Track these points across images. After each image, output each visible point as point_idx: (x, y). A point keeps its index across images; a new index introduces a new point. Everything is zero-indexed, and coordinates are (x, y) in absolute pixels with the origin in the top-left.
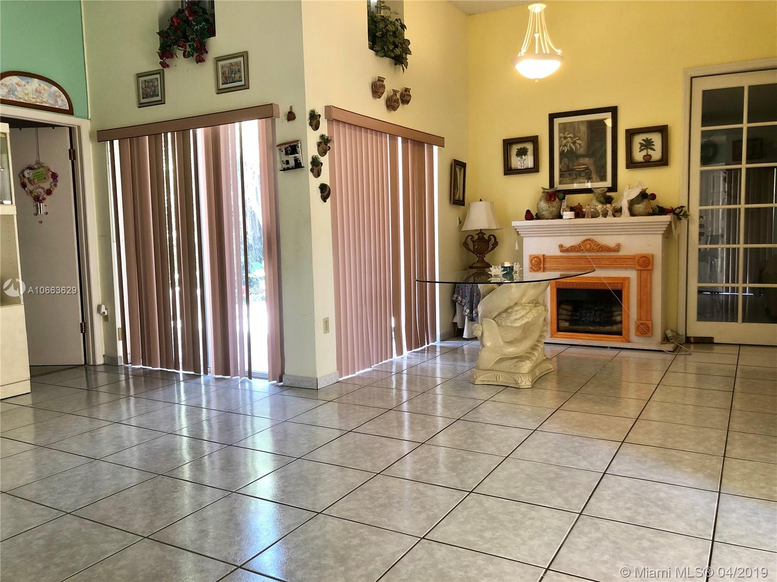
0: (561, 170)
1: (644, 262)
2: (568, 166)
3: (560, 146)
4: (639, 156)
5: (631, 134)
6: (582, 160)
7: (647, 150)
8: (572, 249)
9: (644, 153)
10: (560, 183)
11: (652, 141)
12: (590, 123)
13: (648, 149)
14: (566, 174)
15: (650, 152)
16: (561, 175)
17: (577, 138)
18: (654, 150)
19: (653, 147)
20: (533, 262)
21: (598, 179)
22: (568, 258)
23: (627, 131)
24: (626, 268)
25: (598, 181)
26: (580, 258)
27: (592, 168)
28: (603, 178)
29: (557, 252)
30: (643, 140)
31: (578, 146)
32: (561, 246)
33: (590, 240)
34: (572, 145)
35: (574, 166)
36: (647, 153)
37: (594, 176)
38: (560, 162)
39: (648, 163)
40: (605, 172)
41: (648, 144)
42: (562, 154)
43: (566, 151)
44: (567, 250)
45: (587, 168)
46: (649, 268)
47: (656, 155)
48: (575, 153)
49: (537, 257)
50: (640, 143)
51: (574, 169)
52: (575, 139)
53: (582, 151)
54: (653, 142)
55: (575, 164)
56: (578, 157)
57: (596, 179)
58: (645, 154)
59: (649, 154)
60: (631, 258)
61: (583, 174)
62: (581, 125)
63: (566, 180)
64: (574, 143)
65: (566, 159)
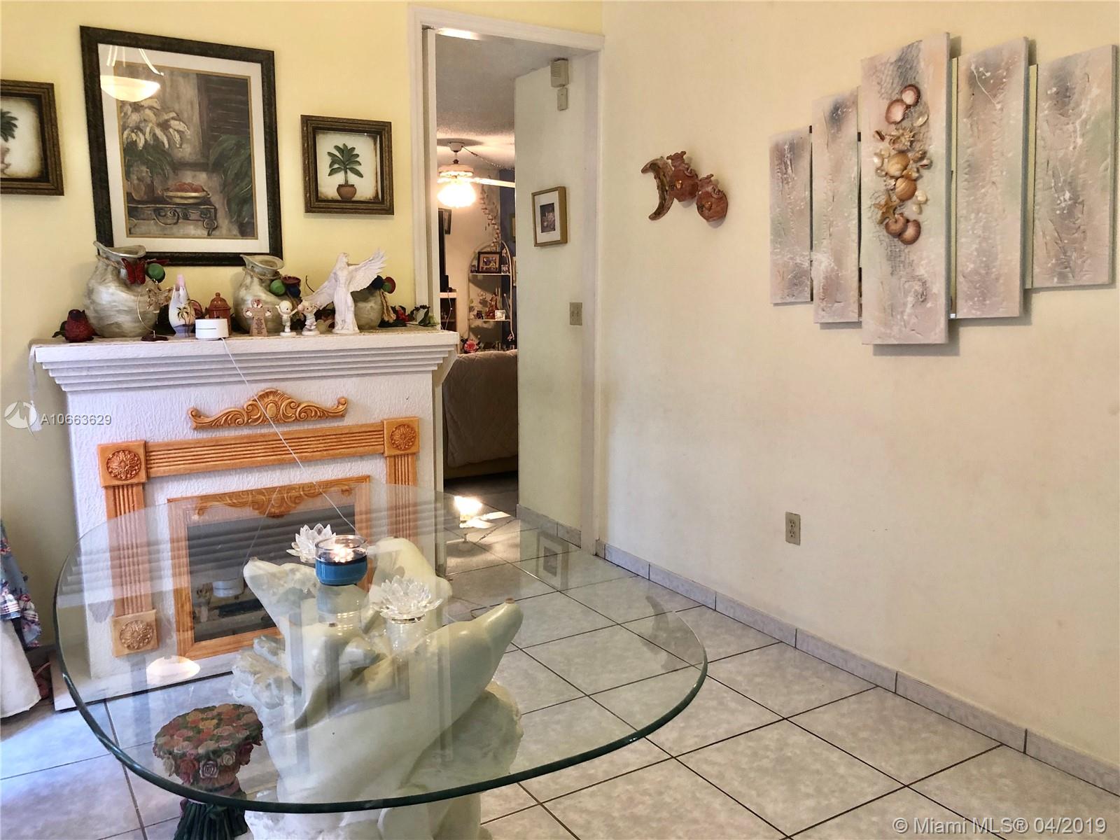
0: (129, 198)
1: (404, 436)
2: (151, 188)
3: (123, 128)
4: (329, 185)
5: (313, 127)
6: (188, 177)
7: (346, 172)
8: (231, 419)
9: (339, 178)
10: (130, 232)
11: (355, 152)
12: (205, 80)
13: (348, 171)
14: (148, 210)
15: (353, 179)
16: (132, 212)
17: (173, 115)
18: (361, 176)
19: (358, 168)
20: (114, 465)
21: (235, 232)
22: (216, 444)
23: (306, 120)
24: (362, 456)
25: (235, 237)
26: (252, 441)
27: (217, 200)
28: (247, 230)
29: (184, 431)
30: (337, 148)
31: (177, 137)
32: (196, 414)
33: (274, 393)
34: (158, 132)
35: (168, 190)
36: (347, 181)
37: (224, 222)
38: (127, 174)
39: (346, 204)
40: (252, 215)
41: (346, 160)
42: (129, 150)
43: (141, 144)
44: (215, 425)
45: (206, 201)
46: (413, 450)
47: (366, 187)
48: (170, 155)
49: (125, 450)
50: (330, 154)
51: (171, 197)
52: (166, 117)
53: (187, 151)
54: (358, 156)
55: (171, 183)
56: (179, 166)
57: (230, 230)
58: (342, 182)
59: (351, 182)
60: (374, 432)
61: (194, 214)
62: (181, 80)
63: (144, 226)
64: (164, 126)
65: (144, 168)
